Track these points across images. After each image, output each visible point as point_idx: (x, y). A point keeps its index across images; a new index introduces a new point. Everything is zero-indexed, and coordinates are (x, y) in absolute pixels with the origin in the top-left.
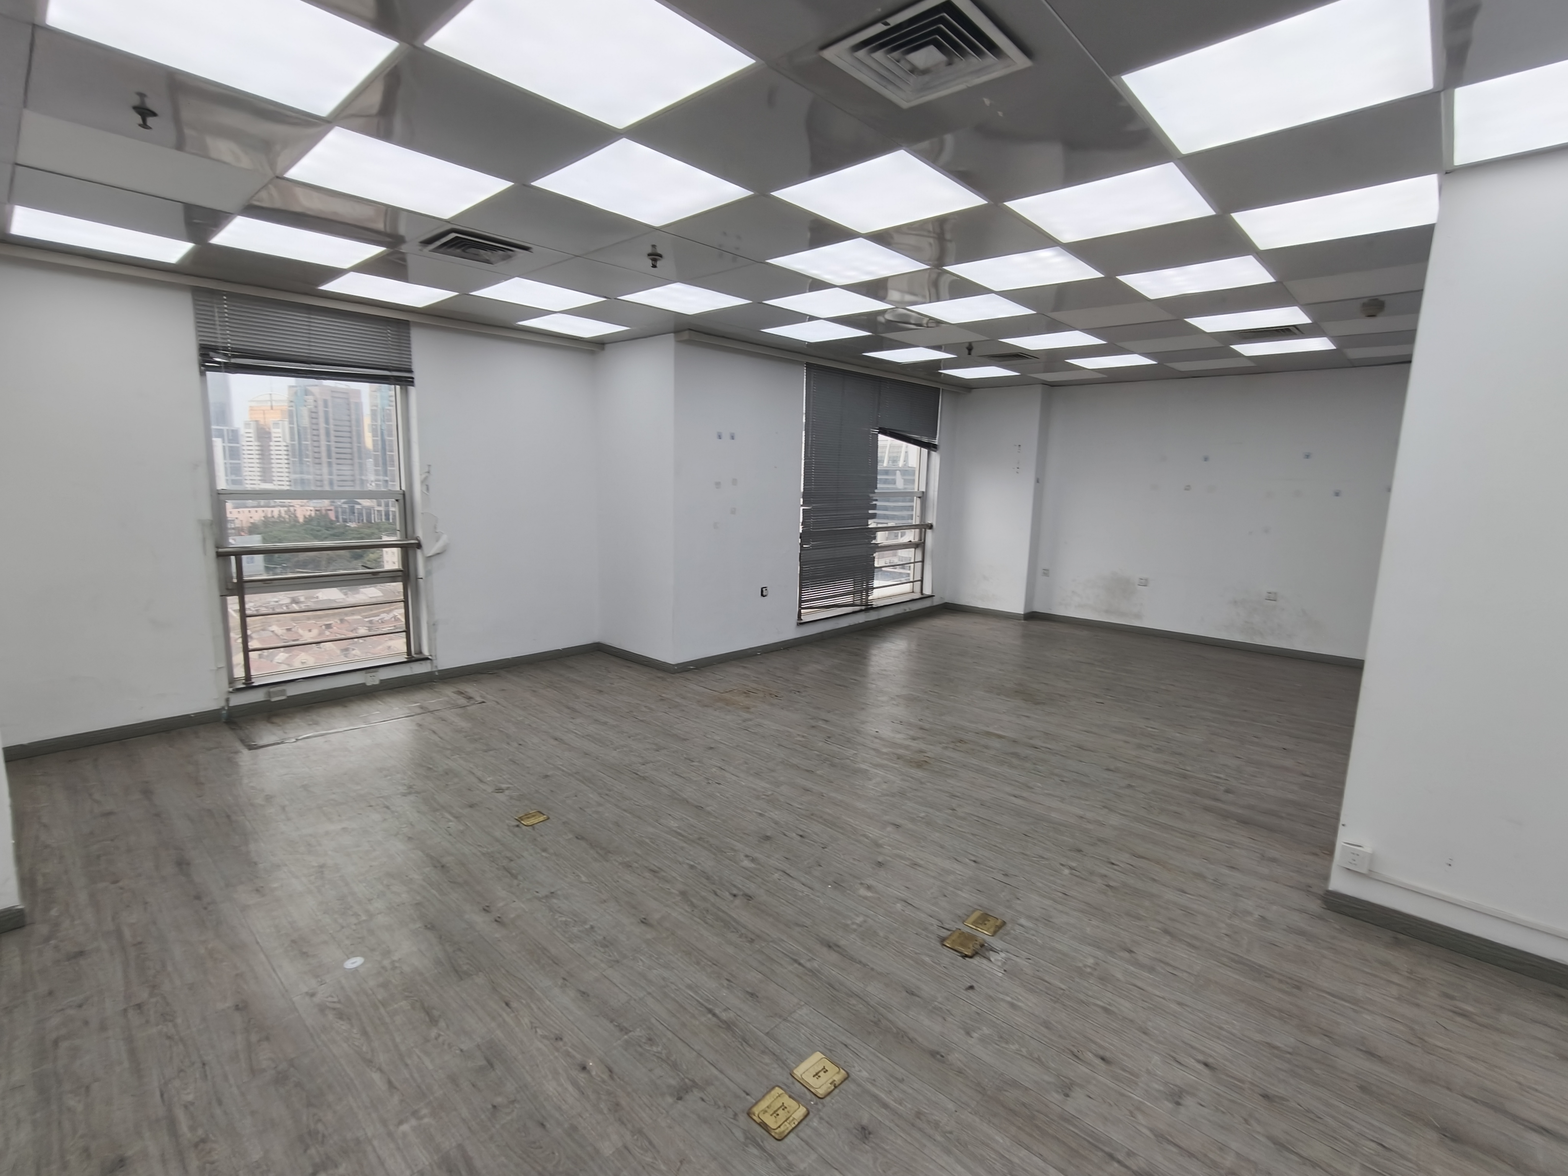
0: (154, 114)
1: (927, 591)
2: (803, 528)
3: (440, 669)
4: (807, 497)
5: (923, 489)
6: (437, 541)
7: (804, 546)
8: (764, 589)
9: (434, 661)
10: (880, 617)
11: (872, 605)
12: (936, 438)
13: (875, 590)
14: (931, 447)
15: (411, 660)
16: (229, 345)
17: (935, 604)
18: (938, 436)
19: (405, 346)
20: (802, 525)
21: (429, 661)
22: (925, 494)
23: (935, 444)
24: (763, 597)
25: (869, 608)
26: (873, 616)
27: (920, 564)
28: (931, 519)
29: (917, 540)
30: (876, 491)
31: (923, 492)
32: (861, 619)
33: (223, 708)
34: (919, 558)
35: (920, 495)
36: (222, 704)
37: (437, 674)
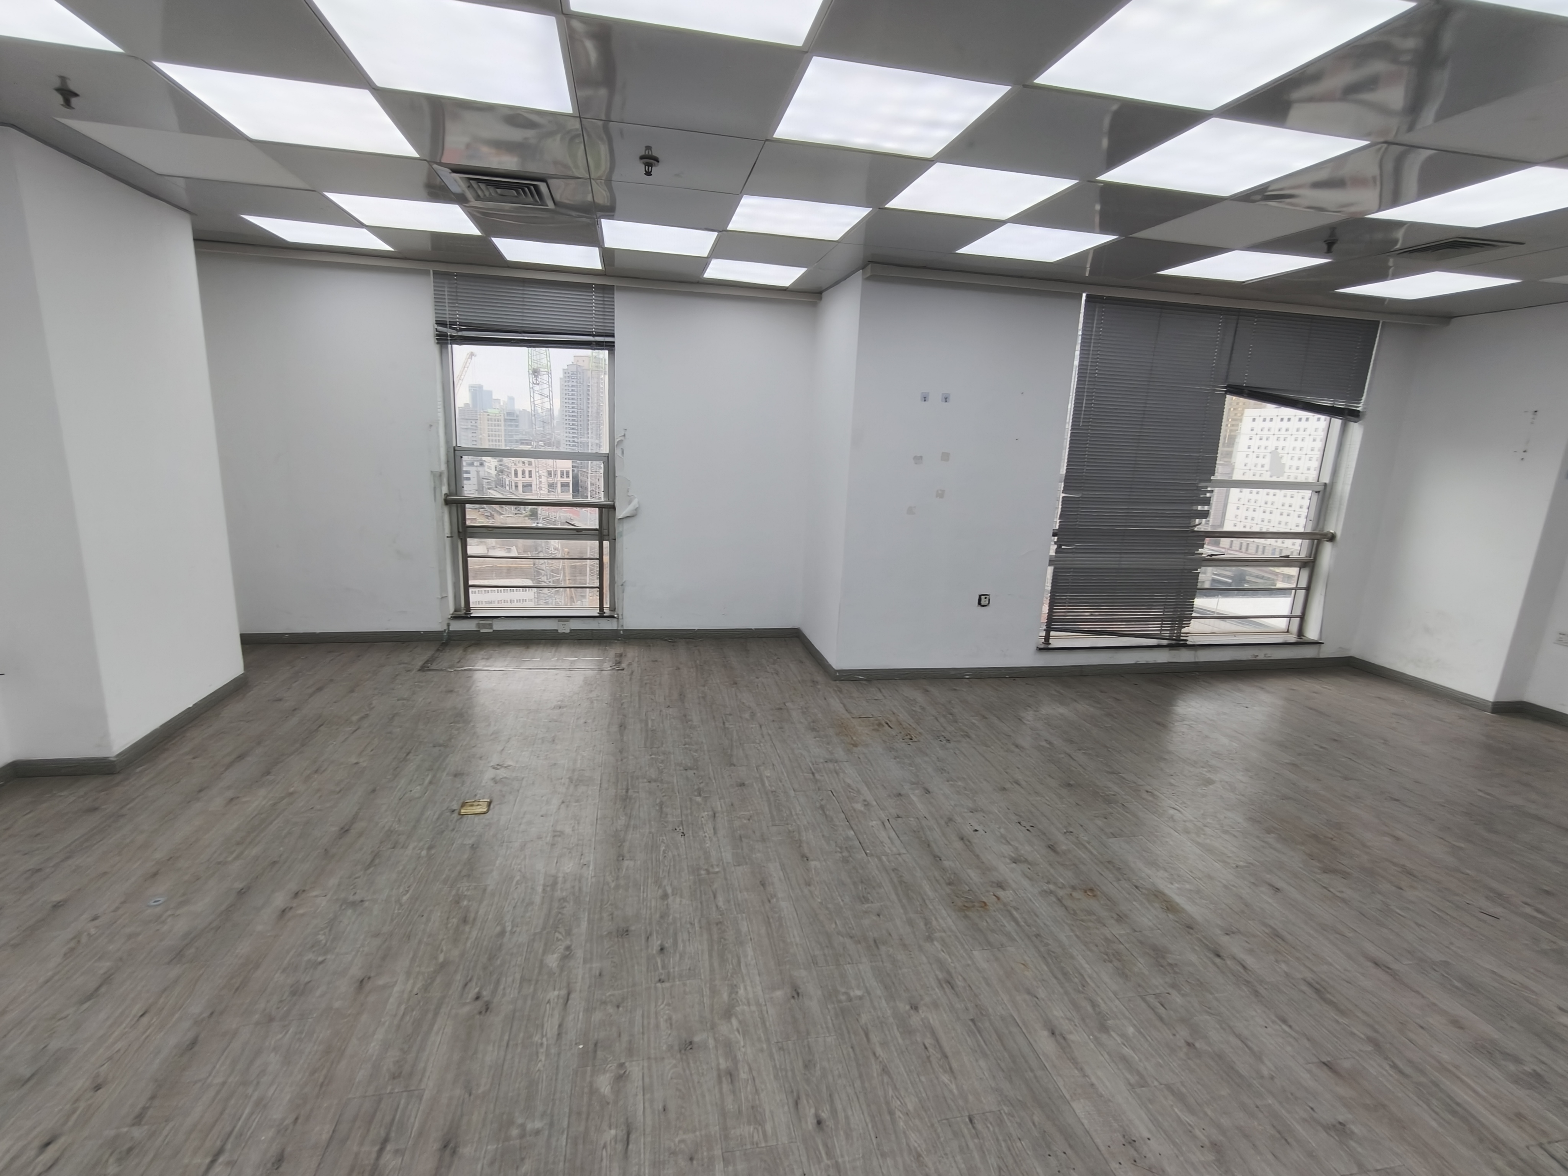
0: (76, 95)
1: (1312, 633)
2: (1060, 522)
3: (625, 628)
4: (1071, 481)
5: (1326, 479)
6: (630, 502)
7: (1063, 547)
8: (983, 597)
9: (620, 620)
10: (1197, 660)
11: (1186, 640)
12: (1361, 400)
13: (1193, 621)
14: (1350, 415)
15: (602, 616)
16: (457, 320)
17: (1322, 656)
18: (1364, 398)
19: (608, 312)
20: (1059, 519)
21: (615, 620)
22: (1328, 489)
23: (1358, 411)
24: (980, 607)
25: (1178, 644)
26: (1184, 656)
27: (1304, 591)
28: (1334, 526)
29: (1303, 555)
30: (1212, 478)
31: (1325, 484)
32: (1163, 657)
33: (445, 630)
34: (1303, 583)
35: (1321, 488)
36: (445, 627)
37: (622, 632)
